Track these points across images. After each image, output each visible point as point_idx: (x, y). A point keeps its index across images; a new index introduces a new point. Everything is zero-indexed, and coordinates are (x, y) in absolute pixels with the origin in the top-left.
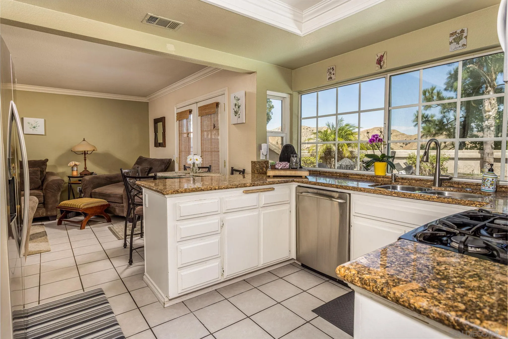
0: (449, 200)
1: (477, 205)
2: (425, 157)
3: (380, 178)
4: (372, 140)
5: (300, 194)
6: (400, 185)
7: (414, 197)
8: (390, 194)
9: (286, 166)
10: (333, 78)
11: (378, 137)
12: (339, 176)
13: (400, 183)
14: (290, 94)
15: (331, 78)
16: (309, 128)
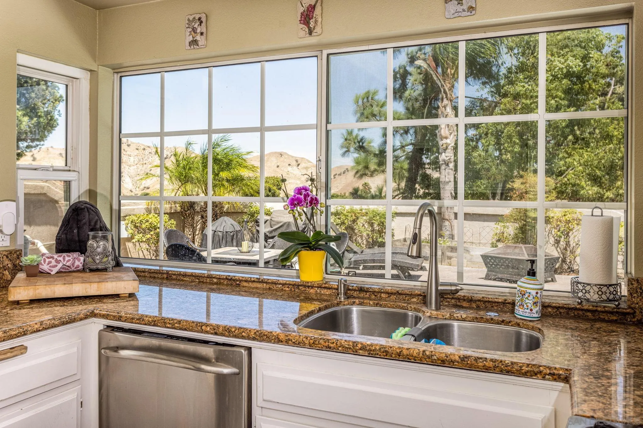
0: (487, 364)
1: (547, 377)
2: (415, 247)
3: (312, 287)
4: (296, 200)
5: (110, 353)
6: (358, 305)
7: (408, 359)
8: (350, 351)
9: (73, 264)
10: (200, 43)
11: (309, 193)
12: (216, 284)
13: (357, 301)
14: (91, 71)
15: (194, 42)
16: (148, 148)
